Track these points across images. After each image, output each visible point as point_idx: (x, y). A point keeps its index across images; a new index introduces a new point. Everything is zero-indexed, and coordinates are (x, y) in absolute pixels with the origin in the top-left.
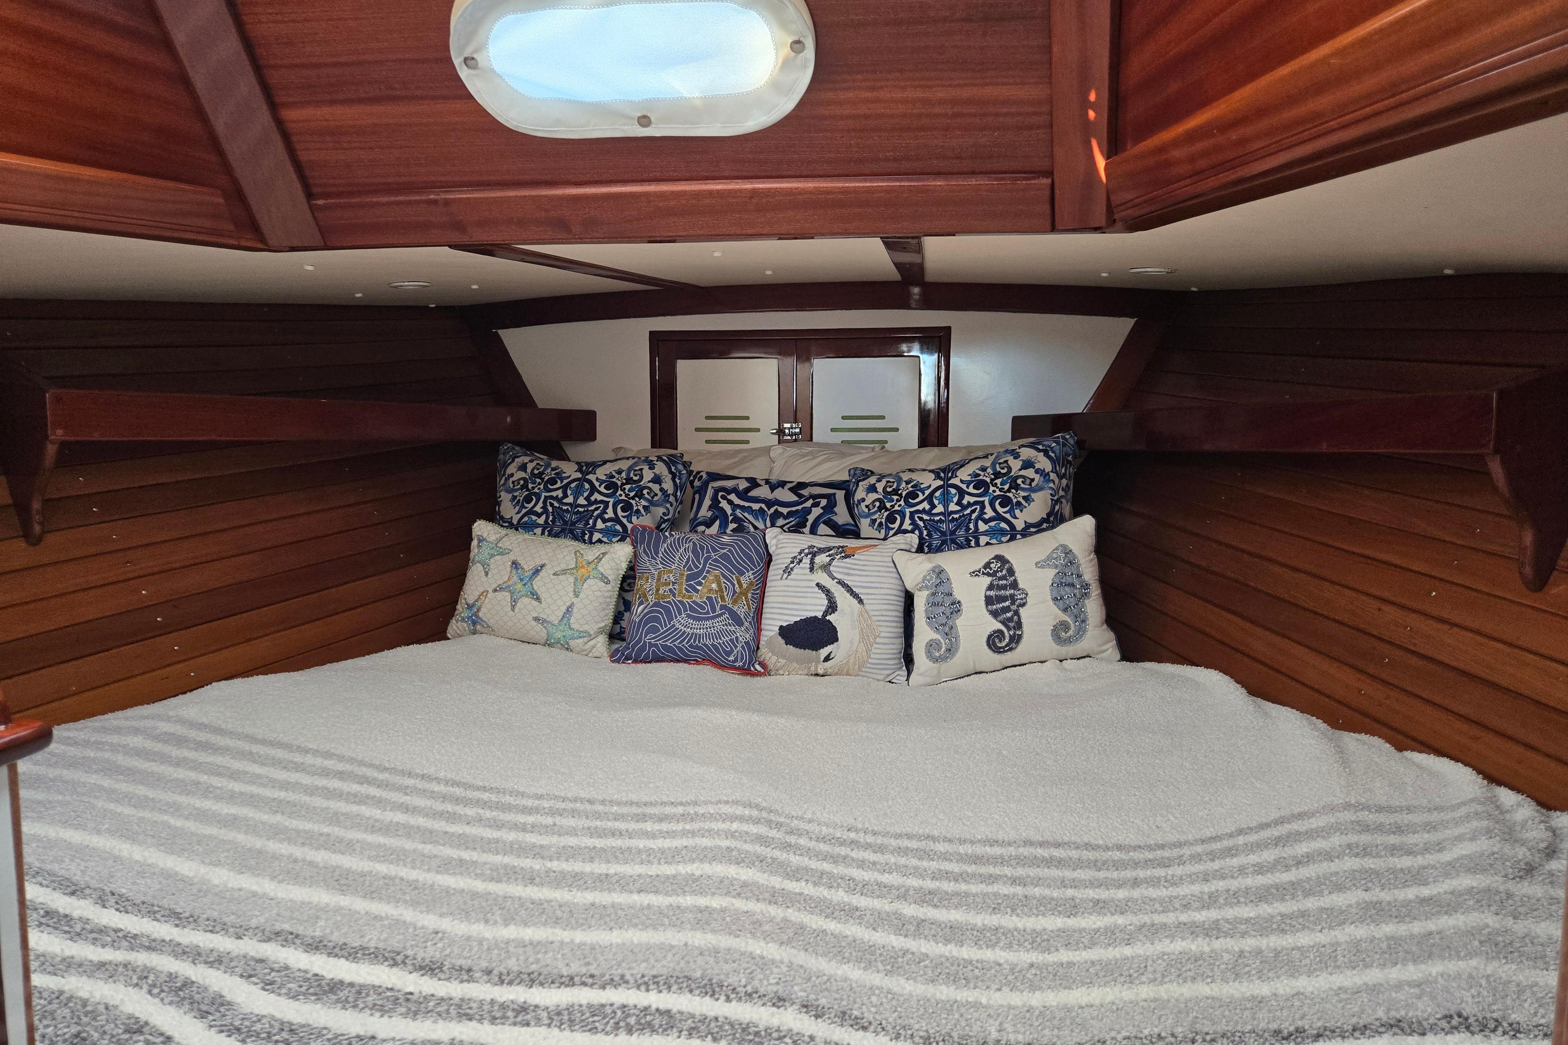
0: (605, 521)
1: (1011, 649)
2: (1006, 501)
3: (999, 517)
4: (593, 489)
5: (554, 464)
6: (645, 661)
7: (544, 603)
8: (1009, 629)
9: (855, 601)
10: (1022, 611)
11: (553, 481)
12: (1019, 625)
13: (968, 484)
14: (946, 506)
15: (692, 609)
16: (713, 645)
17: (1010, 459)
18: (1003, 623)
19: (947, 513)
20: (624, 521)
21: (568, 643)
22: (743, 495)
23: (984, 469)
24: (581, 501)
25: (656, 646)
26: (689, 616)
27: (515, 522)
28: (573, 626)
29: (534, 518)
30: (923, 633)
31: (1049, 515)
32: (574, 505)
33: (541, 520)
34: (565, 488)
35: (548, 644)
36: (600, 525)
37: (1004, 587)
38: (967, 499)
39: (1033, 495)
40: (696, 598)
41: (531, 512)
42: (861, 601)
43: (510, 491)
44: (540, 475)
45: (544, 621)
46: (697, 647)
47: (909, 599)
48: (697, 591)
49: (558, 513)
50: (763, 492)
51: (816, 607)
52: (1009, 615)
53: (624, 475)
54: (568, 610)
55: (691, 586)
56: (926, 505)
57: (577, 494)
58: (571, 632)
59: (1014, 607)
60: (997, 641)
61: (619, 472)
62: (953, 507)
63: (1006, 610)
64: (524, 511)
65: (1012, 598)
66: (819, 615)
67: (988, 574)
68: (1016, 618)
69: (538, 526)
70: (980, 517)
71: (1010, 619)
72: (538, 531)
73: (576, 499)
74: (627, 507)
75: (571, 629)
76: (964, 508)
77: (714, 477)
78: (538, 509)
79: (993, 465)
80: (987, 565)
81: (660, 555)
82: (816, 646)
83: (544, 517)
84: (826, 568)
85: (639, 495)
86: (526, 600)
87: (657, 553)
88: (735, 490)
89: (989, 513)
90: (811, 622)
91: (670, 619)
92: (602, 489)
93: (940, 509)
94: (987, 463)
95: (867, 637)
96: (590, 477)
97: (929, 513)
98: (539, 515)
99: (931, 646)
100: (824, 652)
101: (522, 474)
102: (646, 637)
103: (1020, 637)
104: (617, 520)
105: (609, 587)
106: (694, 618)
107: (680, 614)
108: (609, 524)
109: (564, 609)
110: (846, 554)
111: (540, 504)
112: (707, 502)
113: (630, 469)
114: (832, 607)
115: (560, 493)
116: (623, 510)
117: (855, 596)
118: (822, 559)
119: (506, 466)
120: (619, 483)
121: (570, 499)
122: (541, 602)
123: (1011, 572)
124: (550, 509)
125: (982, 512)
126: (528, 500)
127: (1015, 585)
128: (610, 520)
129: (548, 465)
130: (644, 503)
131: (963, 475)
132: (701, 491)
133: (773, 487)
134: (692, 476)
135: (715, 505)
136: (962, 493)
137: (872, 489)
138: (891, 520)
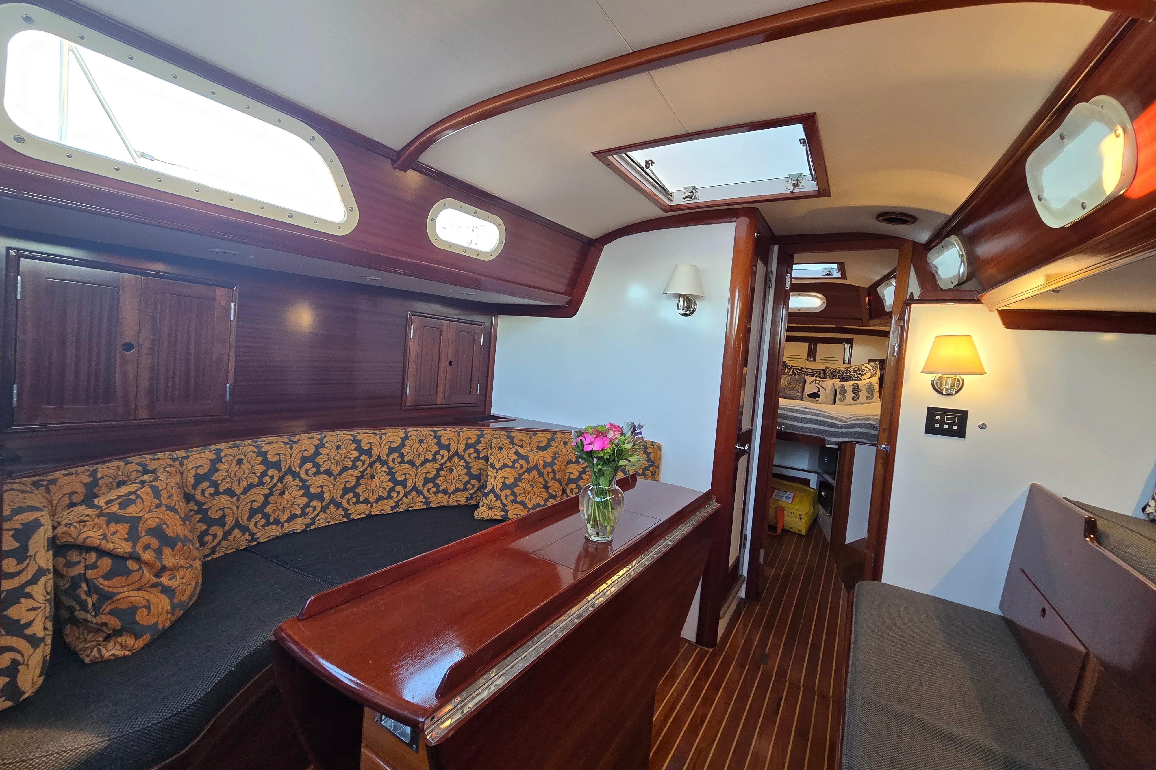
1: (857, 400)
8: (856, 397)
10: (860, 393)
18: (855, 395)
22: (800, 370)
30: (838, 396)
37: (856, 389)
47: (836, 390)
50: (805, 370)
51: (816, 391)
59: (858, 393)
60: (854, 399)
63: (856, 393)
65: (858, 391)
67: (854, 386)
68: (858, 395)
77: (793, 366)
84: (818, 383)
88: (798, 369)
90: (815, 393)
95: (826, 397)
99: (840, 399)
100: (817, 399)
103: (858, 398)
110: (823, 381)
112: (791, 371)
114: (819, 391)
117: (824, 389)
118: (817, 382)
123: (858, 386)
127: (859, 389)
131: (851, 368)
132: (790, 369)
133: (807, 369)
134: (788, 366)
135: (793, 371)
136: (850, 372)
137: (830, 370)
138: (834, 376)
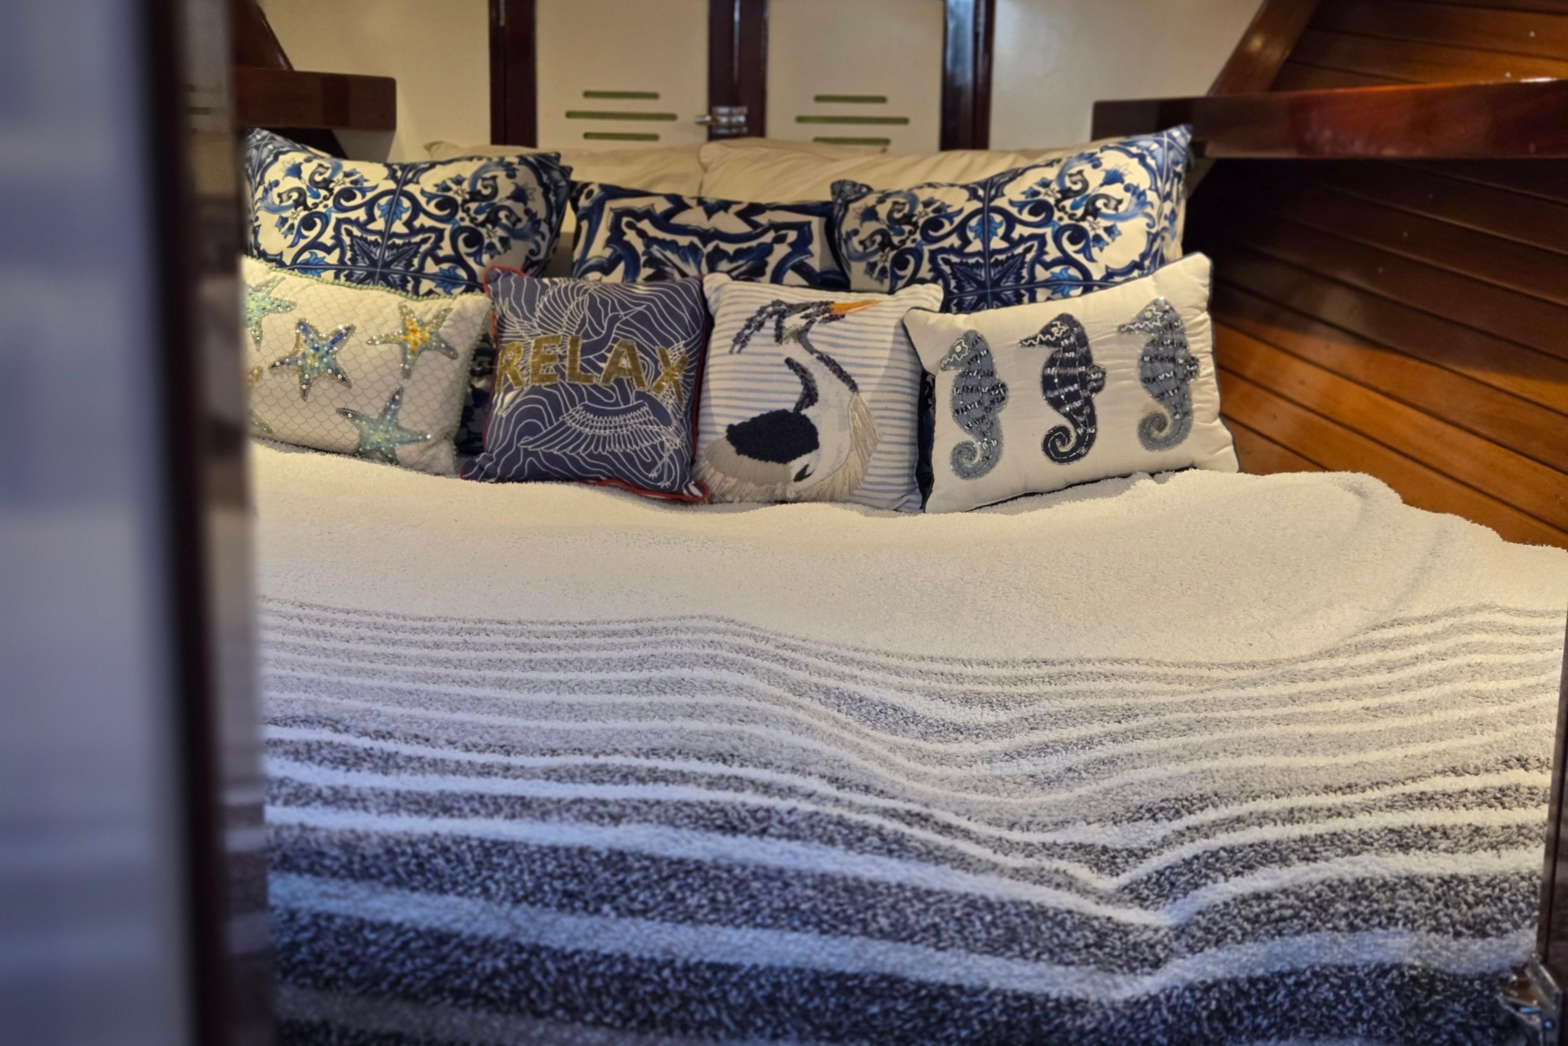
0: (438, 261)
1: (1079, 456)
2: (1078, 235)
3: (1067, 260)
4: (417, 209)
5: (348, 165)
6: (520, 478)
7: (354, 387)
8: (1076, 425)
9: (844, 387)
10: (1097, 398)
11: (348, 194)
12: (1092, 420)
13: (1021, 206)
14: (986, 241)
15: (592, 398)
16: (625, 454)
17: (1087, 168)
18: (1067, 415)
19: (987, 253)
20: (471, 261)
21: (392, 451)
22: (663, 221)
23: (1045, 184)
24: (399, 227)
25: (535, 454)
26: (587, 409)
27: (288, 260)
28: (403, 424)
29: (321, 254)
30: (948, 433)
31: (1143, 256)
32: (387, 234)
33: (333, 258)
34: (370, 206)
35: (360, 453)
36: (431, 267)
37: (1071, 363)
38: (1019, 231)
39: (1121, 226)
40: (598, 379)
41: (315, 244)
42: (854, 387)
43: (272, 210)
44: (326, 184)
45: (355, 415)
46: (600, 457)
47: (926, 383)
48: (599, 370)
49: (361, 248)
50: (694, 217)
51: (785, 396)
52: (1077, 404)
53: (466, 186)
54: (393, 400)
55: (589, 362)
56: (954, 241)
57: (391, 214)
58: (397, 435)
59: (1084, 394)
60: (1058, 443)
61: (459, 181)
62: (997, 243)
63: (1072, 397)
64: (303, 243)
65: (1083, 380)
66: (790, 407)
67: (1048, 343)
68: (1086, 410)
69: (327, 267)
70: (1038, 260)
71: (1078, 411)
72: (329, 275)
73: (389, 223)
74: (474, 239)
75: (399, 428)
76: (1014, 244)
77: (612, 192)
78: (327, 239)
79: (1061, 177)
80: (1046, 330)
81: (538, 313)
82: (785, 457)
83: (337, 253)
84: (800, 335)
85: (493, 219)
86: (324, 384)
87: (532, 310)
88: (648, 214)
89: (1052, 252)
91: (558, 413)
92: (431, 208)
93: (976, 246)
94: (1051, 174)
96: (411, 188)
97: (959, 252)
98: (329, 250)
99: (961, 451)
101: (293, 182)
102: (519, 440)
103: (1093, 437)
104: (457, 260)
105: (457, 363)
106: (596, 412)
107: (573, 405)
108: (445, 266)
109: (386, 396)
110: (831, 314)
111: (330, 231)
112: (603, 233)
113: (476, 177)
114: (810, 396)
115: (361, 215)
116: (468, 243)
117: (846, 378)
118: (794, 322)
119: (263, 168)
120: (459, 200)
121: (379, 225)
122: (350, 387)
123: (1082, 340)
124: (347, 240)
125: (1042, 251)
126: (308, 223)
127: (1087, 360)
128: (446, 259)
129: (337, 169)
130: (500, 232)
131: (1015, 191)
132: (592, 215)
133: (711, 210)
134: (575, 190)
135: (616, 237)
136: (1011, 221)
137: (870, 214)
138: (900, 262)
